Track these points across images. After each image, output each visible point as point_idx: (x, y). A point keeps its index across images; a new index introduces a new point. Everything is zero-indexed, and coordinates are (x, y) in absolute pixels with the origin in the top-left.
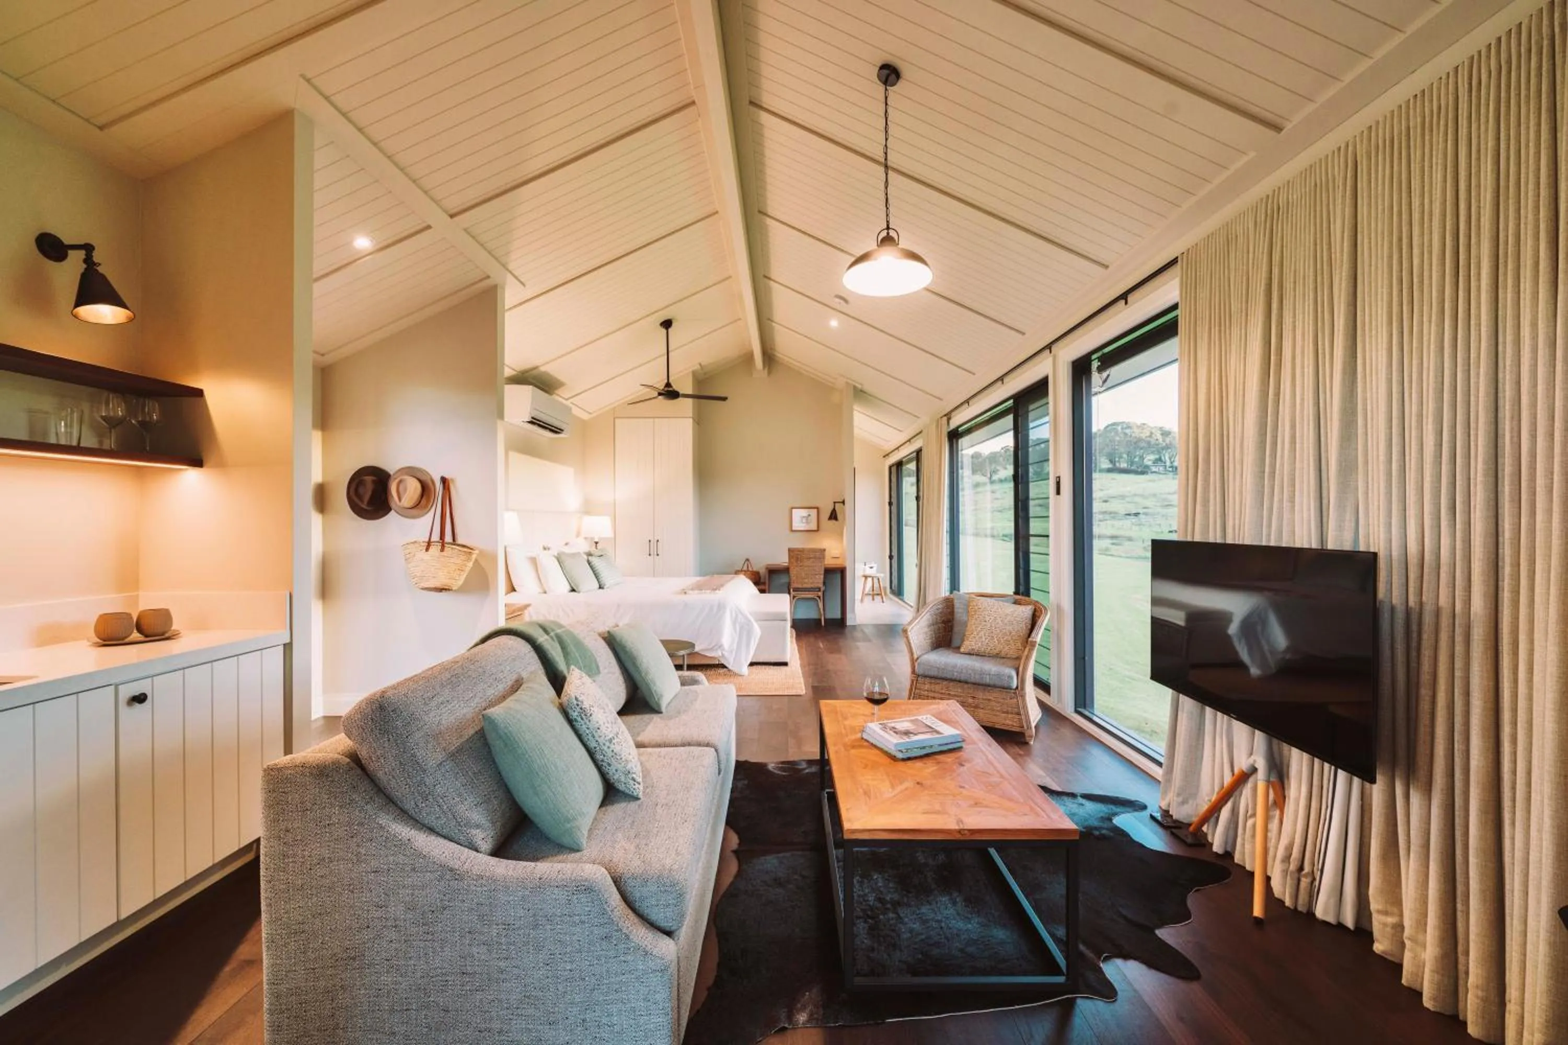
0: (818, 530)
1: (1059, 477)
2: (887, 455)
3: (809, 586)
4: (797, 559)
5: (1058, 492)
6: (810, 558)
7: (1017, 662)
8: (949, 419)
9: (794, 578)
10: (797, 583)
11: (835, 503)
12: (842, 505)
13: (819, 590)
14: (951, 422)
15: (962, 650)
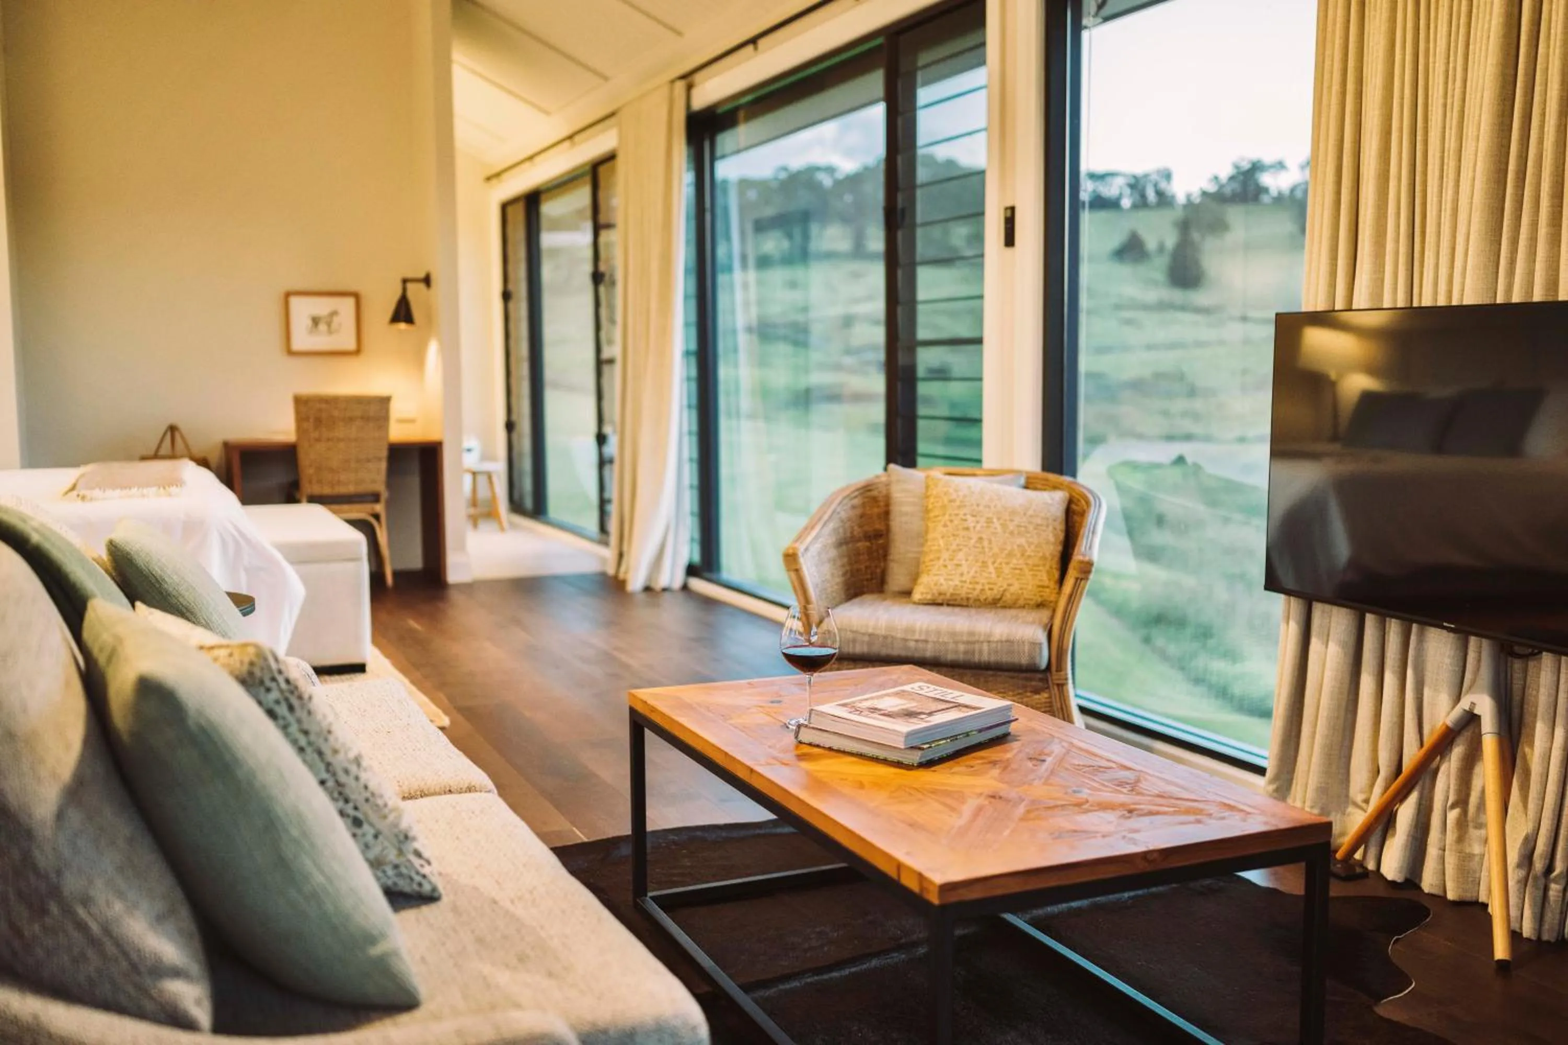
0: (358, 352)
1: (1013, 209)
2: (498, 175)
3: (351, 489)
4: (318, 422)
5: (1010, 240)
6: (351, 419)
7: (1044, 615)
8: (690, 87)
9: (311, 471)
10: (320, 482)
11: (405, 281)
12: (422, 286)
13: (376, 498)
14: (695, 92)
15: (917, 596)
